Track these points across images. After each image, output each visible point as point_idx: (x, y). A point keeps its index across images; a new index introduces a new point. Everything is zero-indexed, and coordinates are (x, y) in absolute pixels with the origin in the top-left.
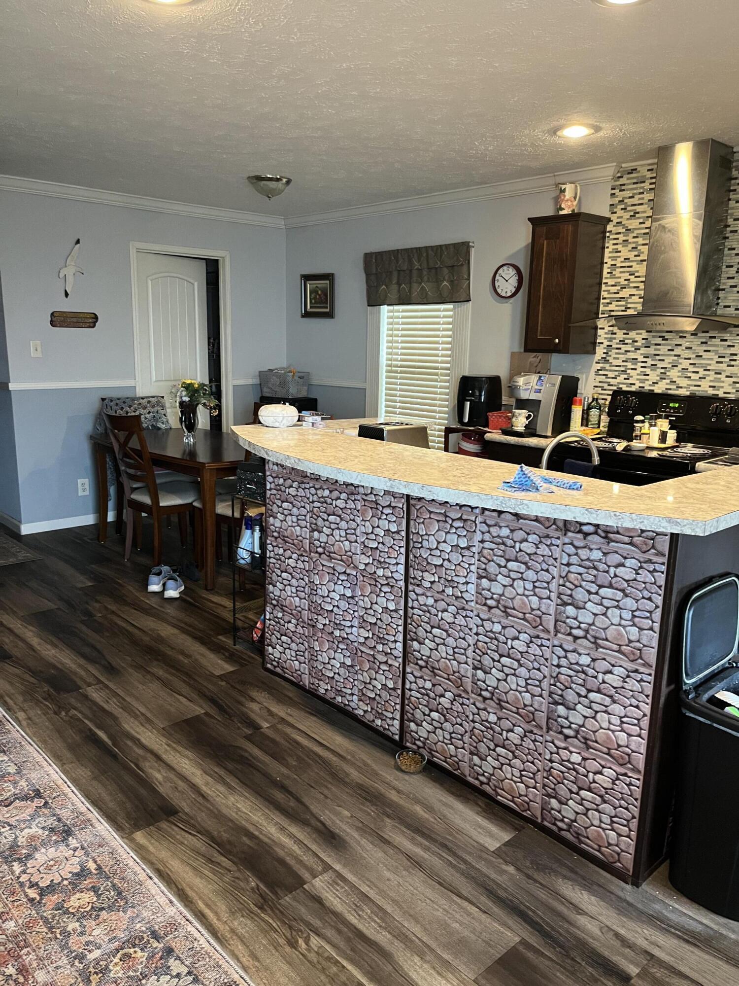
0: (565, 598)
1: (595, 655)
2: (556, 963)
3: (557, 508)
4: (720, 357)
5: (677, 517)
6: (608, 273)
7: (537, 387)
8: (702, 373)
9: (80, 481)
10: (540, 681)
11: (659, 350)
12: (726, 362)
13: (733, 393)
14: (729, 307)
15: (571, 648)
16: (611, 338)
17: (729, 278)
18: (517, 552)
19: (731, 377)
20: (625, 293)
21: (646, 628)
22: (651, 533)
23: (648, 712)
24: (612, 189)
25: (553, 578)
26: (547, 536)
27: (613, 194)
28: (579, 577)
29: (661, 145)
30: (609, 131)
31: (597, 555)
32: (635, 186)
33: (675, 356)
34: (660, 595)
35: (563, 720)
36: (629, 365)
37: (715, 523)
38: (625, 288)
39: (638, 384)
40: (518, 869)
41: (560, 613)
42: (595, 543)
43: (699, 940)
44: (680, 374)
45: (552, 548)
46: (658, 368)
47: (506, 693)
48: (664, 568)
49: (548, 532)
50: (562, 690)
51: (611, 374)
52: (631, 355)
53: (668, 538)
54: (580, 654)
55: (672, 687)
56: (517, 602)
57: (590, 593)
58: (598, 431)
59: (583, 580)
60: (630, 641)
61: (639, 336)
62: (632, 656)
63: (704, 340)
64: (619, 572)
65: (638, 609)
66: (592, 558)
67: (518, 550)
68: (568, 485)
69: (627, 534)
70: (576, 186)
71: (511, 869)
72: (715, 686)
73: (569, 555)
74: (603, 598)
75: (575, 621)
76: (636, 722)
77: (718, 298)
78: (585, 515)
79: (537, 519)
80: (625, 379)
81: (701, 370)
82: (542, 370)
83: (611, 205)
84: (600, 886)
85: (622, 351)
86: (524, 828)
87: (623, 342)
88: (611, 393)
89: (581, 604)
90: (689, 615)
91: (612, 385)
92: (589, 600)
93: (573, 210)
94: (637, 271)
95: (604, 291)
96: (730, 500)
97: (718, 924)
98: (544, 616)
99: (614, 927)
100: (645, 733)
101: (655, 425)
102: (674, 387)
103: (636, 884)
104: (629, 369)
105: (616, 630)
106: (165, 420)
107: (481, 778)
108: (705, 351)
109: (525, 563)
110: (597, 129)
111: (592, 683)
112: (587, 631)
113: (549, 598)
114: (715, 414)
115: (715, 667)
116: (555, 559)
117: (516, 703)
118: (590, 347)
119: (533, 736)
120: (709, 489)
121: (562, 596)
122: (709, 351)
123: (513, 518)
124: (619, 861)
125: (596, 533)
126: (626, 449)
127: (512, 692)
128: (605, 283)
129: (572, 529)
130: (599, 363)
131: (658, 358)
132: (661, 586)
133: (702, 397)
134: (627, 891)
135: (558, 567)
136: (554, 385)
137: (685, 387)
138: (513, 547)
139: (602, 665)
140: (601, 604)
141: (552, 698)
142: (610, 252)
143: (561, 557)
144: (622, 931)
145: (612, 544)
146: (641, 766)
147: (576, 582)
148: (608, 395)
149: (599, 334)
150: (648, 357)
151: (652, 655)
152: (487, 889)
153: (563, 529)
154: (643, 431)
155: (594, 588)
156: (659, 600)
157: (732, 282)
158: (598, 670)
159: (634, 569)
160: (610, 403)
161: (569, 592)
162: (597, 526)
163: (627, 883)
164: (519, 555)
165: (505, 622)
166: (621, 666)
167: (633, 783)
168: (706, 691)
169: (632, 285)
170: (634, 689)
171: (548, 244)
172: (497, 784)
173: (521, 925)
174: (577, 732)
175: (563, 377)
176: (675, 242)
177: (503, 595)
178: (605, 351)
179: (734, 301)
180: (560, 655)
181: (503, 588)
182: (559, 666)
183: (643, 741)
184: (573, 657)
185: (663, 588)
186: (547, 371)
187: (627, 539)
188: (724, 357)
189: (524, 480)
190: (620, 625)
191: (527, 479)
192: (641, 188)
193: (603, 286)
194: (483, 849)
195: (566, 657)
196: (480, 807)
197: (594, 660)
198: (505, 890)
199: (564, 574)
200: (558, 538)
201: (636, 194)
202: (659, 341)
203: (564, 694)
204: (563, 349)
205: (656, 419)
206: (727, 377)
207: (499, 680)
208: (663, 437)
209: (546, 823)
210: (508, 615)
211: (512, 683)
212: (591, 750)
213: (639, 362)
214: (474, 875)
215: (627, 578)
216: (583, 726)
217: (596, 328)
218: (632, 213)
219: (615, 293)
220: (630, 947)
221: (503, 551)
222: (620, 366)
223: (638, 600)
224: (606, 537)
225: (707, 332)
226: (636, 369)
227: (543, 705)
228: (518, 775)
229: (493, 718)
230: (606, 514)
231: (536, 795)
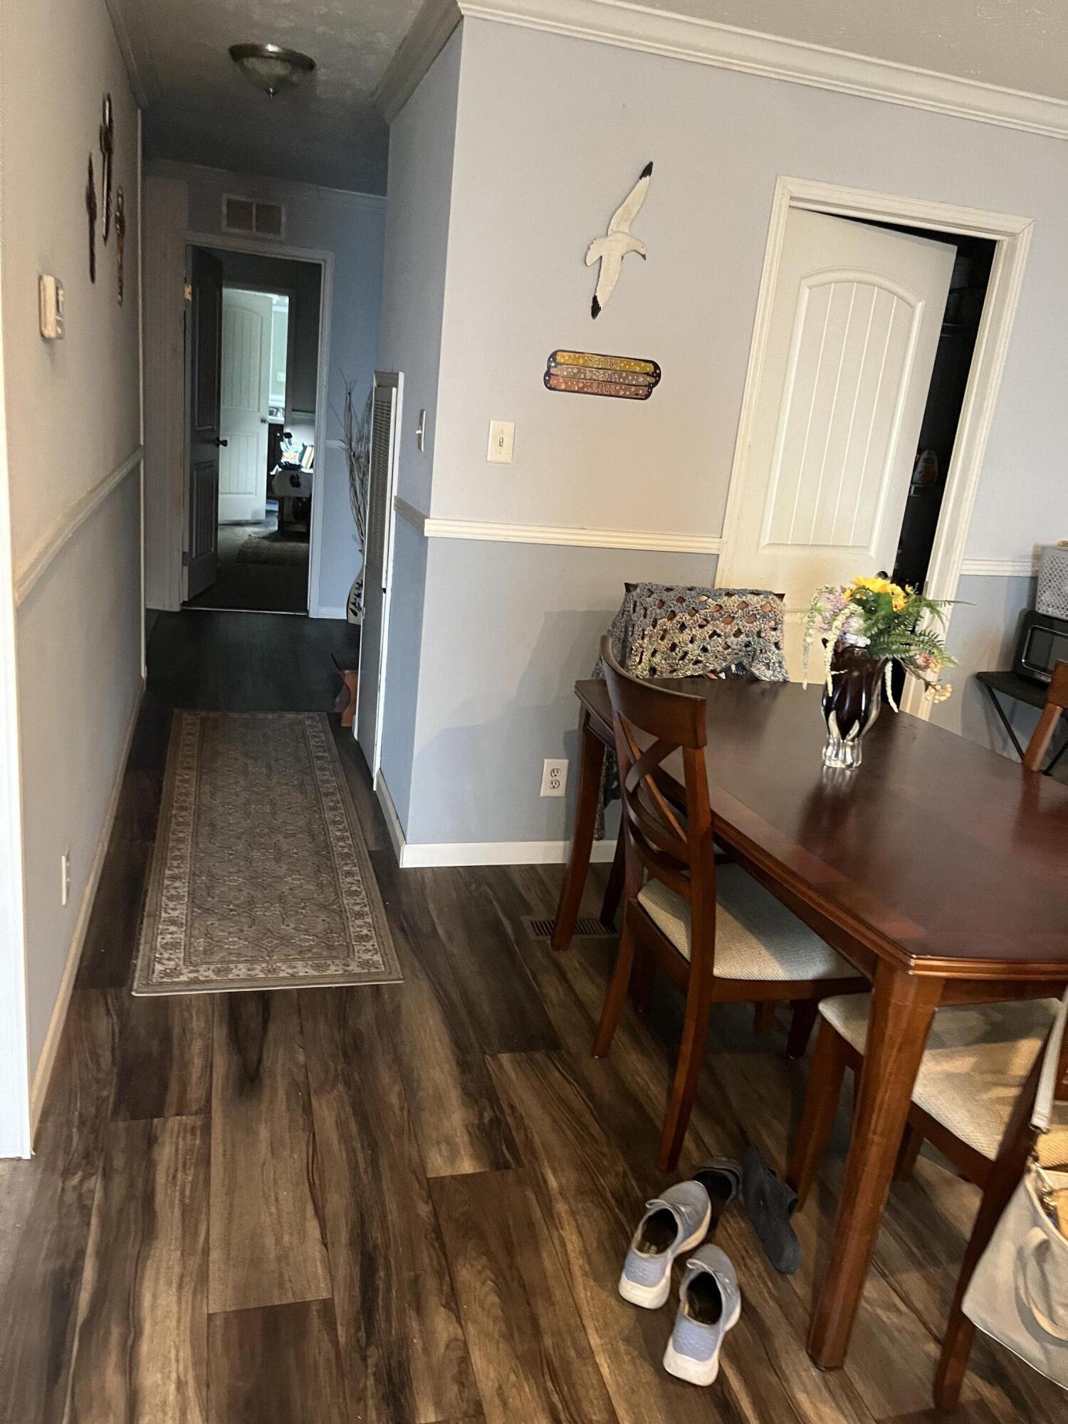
9: (548, 764)
106: (774, 659)
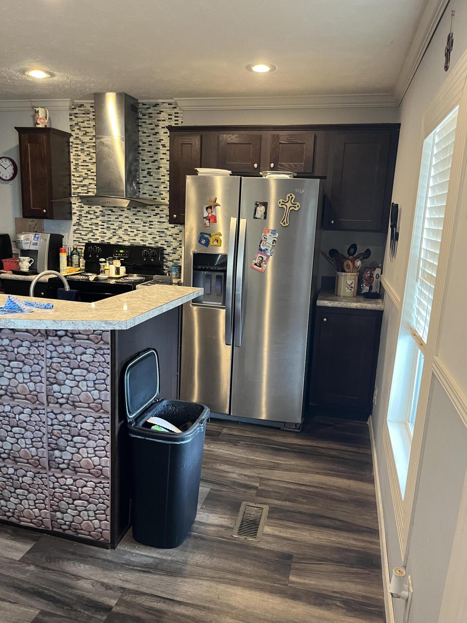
0: (51, 380)
1: (74, 413)
2: (65, 617)
3: (35, 322)
4: (144, 223)
5: (111, 320)
6: (74, 169)
7: (34, 242)
8: (136, 232)
10: (41, 438)
11: (110, 218)
12: (148, 226)
13: (153, 244)
14: (145, 194)
15: (59, 412)
16: (81, 210)
17: (143, 177)
18: (16, 355)
19: (151, 234)
20: (86, 182)
21: (103, 390)
22: (100, 331)
23: (109, 441)
24: (70, 115)
25: (42, 368)
26: (36, 341)
27: (71, 119)
28: (59, 365)
29: (95, 92)
30: (59, 78)
31: (68, 349)
32: (84, 115)
33: (120, 222)
34: (109, 368)
35: (59, 459)
36: (94, 227)
37: (132, 321)
38: (86, 179)
39: (100, 239)
40: (37, 566)
41: (49, 390)
42: (67, 342)
43: (151, 568)
44: (124, 233)
45: (39, 348)
46: (111, 229)
47: (18, 452)
48: (109, 351)
49: (36, 338)
50: (56, 440)
51: (83, 233)
52: (94, 221)
53: (109, 333)
54: (65, 414)
55: (123, 422)
56: (19, 389)
57: (66, 374)
58: (79, 269)
59: (62, 367)
60: (94, 400)
61: (98, 209)
62: (97, 408)
63: (134, 213)
64: (83, 358)
65: (97, 379)
66: (65, 351)
67: (16, 353)
68: (44, 306)
69: (85, 334)
70: (46, 110)
71: (32, 568)
72: (147, 415)
73: (51, 352)
74: (75, 376)
75: (60, 394)
76: (103, 448)
77: (139, 188)
78: (54, 325)
79: (27, 331)
80: (92, 236)
81: (135, 230)
82: (36, 230)
83: (70, 126)
84: (92, 557)
85: (89, 218)
86: (40, 537)
87: (88, 212)
88: (84, 244)
89: (62, 382)
90: (127, 377)
91: (85, 240)
92: (67, 379)
93: (46, 126)
94: (92, 169)
95: (73, 180)
96: (143, 306)
97: (161, 554)
98: (39, 394)
99: (101, 580)
100: (109, 454)
101: (112, 264)
102: (121, 240)
103: (113, 547)
104: (94, 229)
105: (85, 394)
107: (8, 514)
108: (136, 219)
109: (23, 361)
110: (52, 75)
111: (74, 431)
112: (68, 399)
113: (41, 382)
114: (145, 256)
115: (147, 404)
116: (43, 356)
117: (26, 457)
118: (68, 216)
119: (40, 475)
120: (132, 301)
121: (49, 379)
122: (138, 219)
123: (11, 331)
124: (102, 537)
125: (66, 335)
126: (96, 279)
127: (23, 449)
128: (73, 175)
129: (51, 334)
130: (75, 226)
131: (110, 223)
132: (109, 363)
133: (137, 247)
134: (108, 554)
135: (45, 360)
136: (46, 240)
137: (127, 241)
138: (13, 351)
139: (80, 418)
140: (75, 380)
141: (50, 447)
142: (74, 156)
143: (46, 353)
144: (106, 581)
145: (77, 341)
146: (109, 475)
147: (57, 369)
148: (83, 246)
149: (73, 207)
150: (104, 222)
151: (108, 406)
152: (15, 587)
153: (46, 335)
154: (105, 268)
155: (69, 370)
156: (108, 371)
157: (145, 179)
158: (77, 422)
159: (92, 355)
160: (85, 251)
161: (54, 376)
162: (66, 331)
163: (108, 549)
164: (17, 356)
165: (13, 403)
166: (91, 416)
167: (105, 486)
168: (141, 420)
169: (89, 177)
170: (100, 428)
171: (30, 146)
172: (19, 514)
173: (40, 601)
174: (69, 464)
175: (51, 235)
176: (111, 153)
177: (9, 385)
178: (78, 218)
179: (148, 190)
180: (52, 418)
181: (8, 380)
182: (52, 425)
183: (109, 459)
184: (60, 417)
185: (110, 364)
186: (42, 231)
187: (85, 337)
188: (146, 223)
189: (13, 305)
190: (87, 391)
191: (14, 305)
192: (88, 117)
193: (72, 177)
194: (12, 561)
195: (56, 418)
196: (9, 534)
197: (74, 416)
198: (28, 583)
199: (49, 365)
200: (43, 341)
201: (85, 120)
202: (110, 212)
203: (58, 442)
204: (50, 216)
205: (112, 260)
206: (149, 234)
207: (12, 444)
208: (118, 271)
209: (55, 529)
210: (14, 398)
211: (22, 444)
212: (79, 474)
213: (99, 225)
214: (5, 581)
215: (88, 361)
216: (72, 459)
217: (71, 203)
218: (84, 133)
219: (80, 182)
220: (111, 589)
221: (6, 355)
222: (88, 228)
223: (96, 374)
224: (73, 337)
225: (136, 208)
226: (98, 230)
227: (45, 453)
228: (33, 504)
229: (11, 471)
230: (67, 323)
231: (46, 513)
